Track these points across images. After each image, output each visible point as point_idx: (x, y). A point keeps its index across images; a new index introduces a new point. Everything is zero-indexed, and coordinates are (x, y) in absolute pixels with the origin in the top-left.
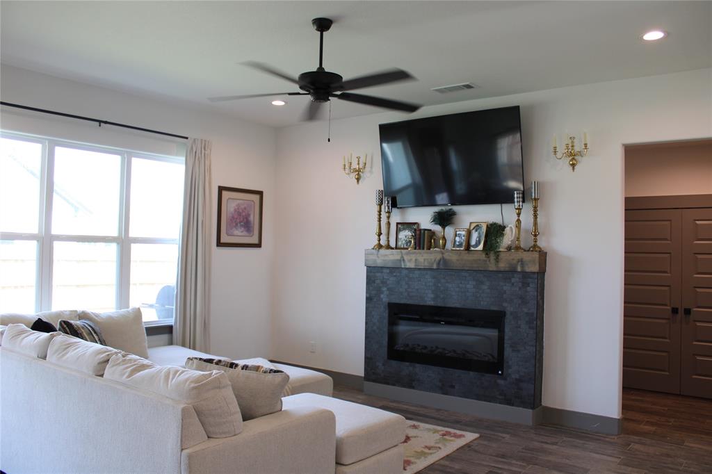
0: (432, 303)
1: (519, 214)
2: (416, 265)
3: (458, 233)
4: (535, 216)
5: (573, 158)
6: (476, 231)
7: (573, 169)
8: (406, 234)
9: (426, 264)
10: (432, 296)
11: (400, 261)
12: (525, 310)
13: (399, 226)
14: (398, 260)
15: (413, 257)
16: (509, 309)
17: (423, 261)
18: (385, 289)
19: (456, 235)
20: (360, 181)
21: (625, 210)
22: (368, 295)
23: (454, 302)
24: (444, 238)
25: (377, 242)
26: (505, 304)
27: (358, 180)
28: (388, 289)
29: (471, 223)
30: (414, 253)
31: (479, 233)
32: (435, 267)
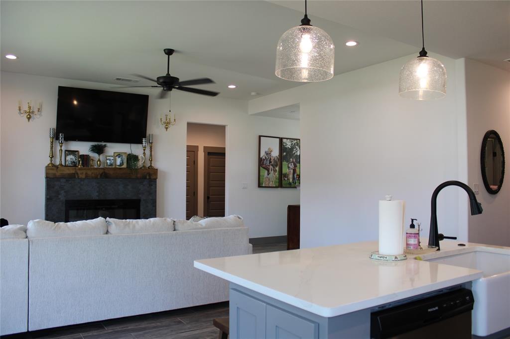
0: (97, 198)
1: (144, 150)
2: (86, 177)
3: (108, 158)
4: (151, 151)
5: (167, 125)
6: (119, 157)
7: (167, 130)
8: (70, 158)
9: (93, 175)
10: (97, 194)
11: (74, 174)
12: (151, 198)
13: (67, 152)
14: (73, 173)
15: (84, 172)
16: (143, 197)
17: (91, 173)
18: (62, 192)
19: (107, 159)
20: (30, 120)
21: (187, 151)
22: (48, 197)
23: (111, 196)
24: (99, 160)
25: (49, 162)
26: (140, 196)
27: (29, 119)
28: (65, 192)
29: (114, 153)
30: (85, 169)
31: (122, 159)
32: (99, 177)
